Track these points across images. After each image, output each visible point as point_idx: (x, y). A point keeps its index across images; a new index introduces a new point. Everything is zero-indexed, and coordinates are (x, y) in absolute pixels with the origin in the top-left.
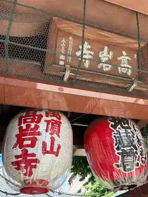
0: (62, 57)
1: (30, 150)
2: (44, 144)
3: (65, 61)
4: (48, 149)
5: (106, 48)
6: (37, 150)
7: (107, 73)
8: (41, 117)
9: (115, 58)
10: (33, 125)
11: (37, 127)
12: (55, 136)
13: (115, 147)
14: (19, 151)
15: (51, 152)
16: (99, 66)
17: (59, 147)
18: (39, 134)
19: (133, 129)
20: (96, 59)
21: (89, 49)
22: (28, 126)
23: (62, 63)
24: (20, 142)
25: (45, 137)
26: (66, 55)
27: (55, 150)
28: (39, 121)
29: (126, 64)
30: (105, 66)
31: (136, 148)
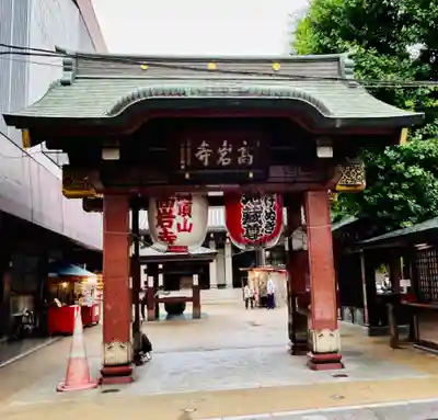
0: (182, 162)
1: (169, 230)
2: (179, 225)
3: (186, 165)
4: (182, 228)
6: (173, 229)
7: (228, 167)
8: (173, 201)
9: (234, 150)
10: (168, 210)
11: (171, 211)
12: (187, 217)
13: (242, 222)
14: (161, 230)
15: (185, 230)
16: (218, 162)
17: (191, 225)
18: (174, 217)
19: (263, 203)
20: (214, 157)
21: (206, 148)
22: (164, 210)
23: (183, 167)
24: (160, 223)
25: (178, 220)
26: (186, 159)
27: (188, 227)
28: (172, 206)
29: (245, 157)
30: (224, 161)
31: (260, 222)
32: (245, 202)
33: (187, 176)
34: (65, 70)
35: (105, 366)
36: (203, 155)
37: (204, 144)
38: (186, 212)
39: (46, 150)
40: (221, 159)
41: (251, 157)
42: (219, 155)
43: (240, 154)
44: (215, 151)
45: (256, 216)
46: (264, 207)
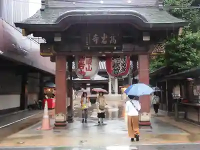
1: (82, 70)
2: (86, 68)
5: (104, 35)
6: (84, 70)
7: (105, 45)
8: (84, 58)
9: (108, 37)
11: (83, 62)
12: (90, 65)
13: (112, 67)
14: (80, 70)
15: (89, 70)
17: (91, 68)
18: (84, 65)
20: (100, 40)
21: (97, 36)
22: (81, 62)
23: (87, 44)
24: (79, 67)
25: (86, 66)
26: (88, 41)
29: (113, 40)
30: (104, 42)
31: (119, 68)
32: (113, 59)
33: (89, 48)
34: (42, 5)
35: (56, 122)
36: (96, 39)
37: (96, 35)
38: (90, 63)
39: (33, 37)
40: (103, 41)
41: (115, 41)
42: (102, 40)
43: (110, 39)
44: (100, 38)
45: (118, 65)
46: (121, 61)
